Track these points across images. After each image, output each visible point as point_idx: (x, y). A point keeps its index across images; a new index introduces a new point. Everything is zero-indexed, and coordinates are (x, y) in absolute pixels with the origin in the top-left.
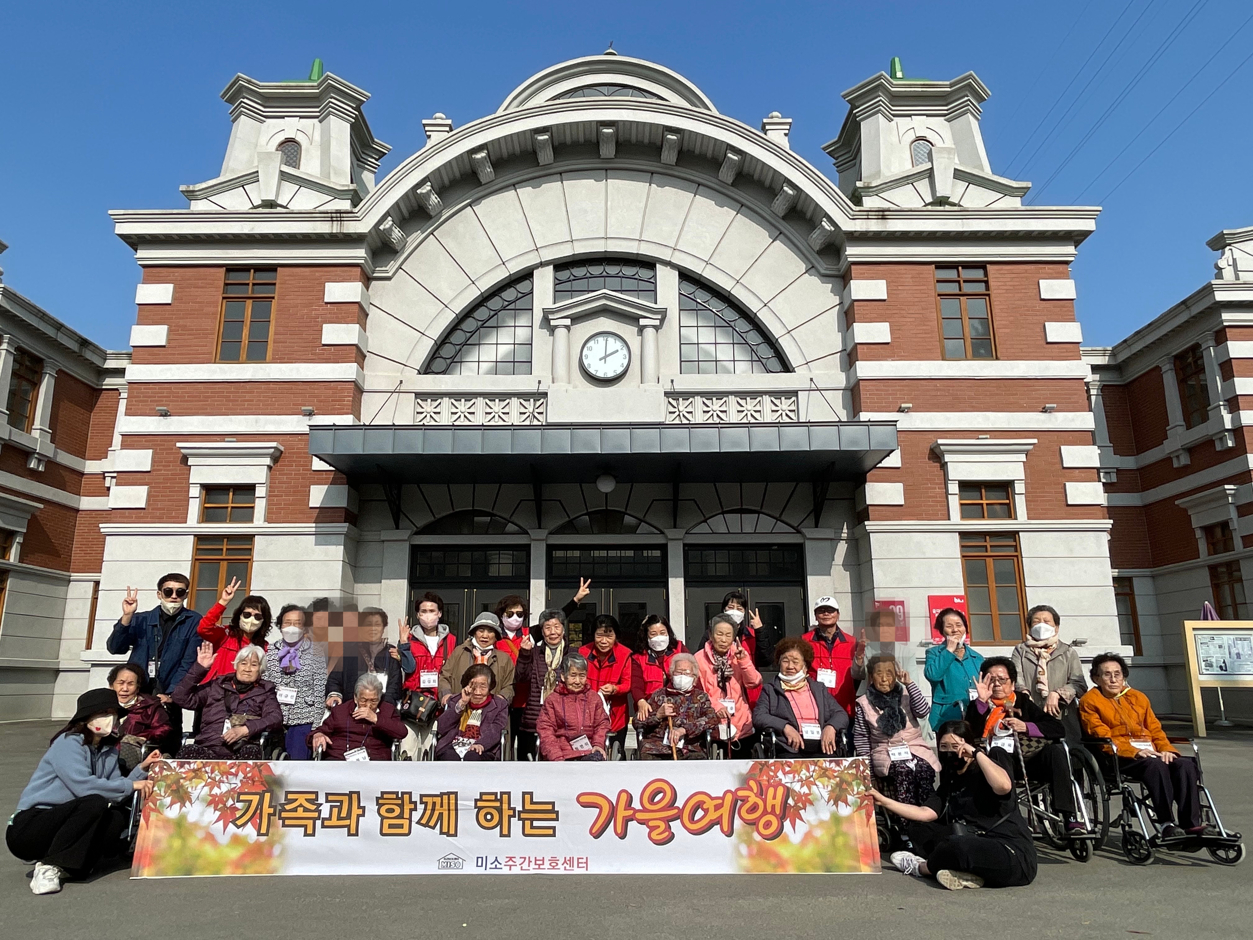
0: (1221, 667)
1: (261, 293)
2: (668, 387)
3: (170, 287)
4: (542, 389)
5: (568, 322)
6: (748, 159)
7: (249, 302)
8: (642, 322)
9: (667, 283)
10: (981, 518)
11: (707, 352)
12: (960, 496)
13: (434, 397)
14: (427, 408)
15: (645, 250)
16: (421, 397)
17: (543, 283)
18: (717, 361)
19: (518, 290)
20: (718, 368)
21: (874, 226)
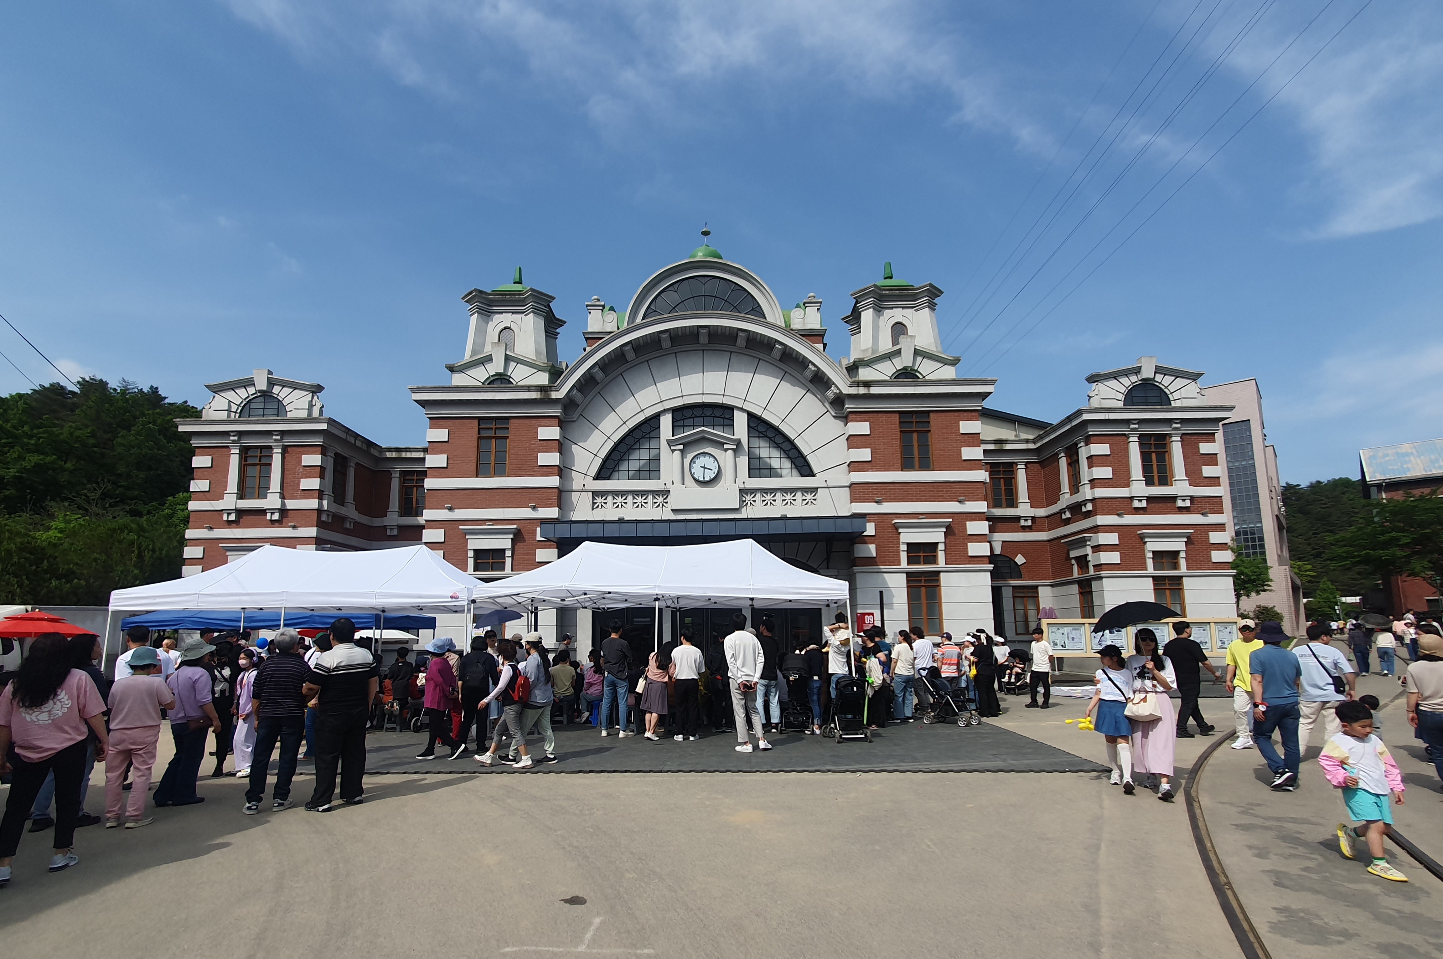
0: (1062, 646)
1: (500, 433)
2: (742, 486)
3: (446, 431)
4: (668, 487)
5: (681, 447)
6: (788, 348)
7: (494, 441)
8: (726, 446)
9: (741, 421)
10: (919, 563)
11: (766, 463)
12: (908, 551)
13: (603, 494)
14: (599, 500)
15: (727, 401)
16: (595, 494)
17: (666, 422)
18: (771, 469)
19: (651, 426)
20: (772, 472)
21: (862, 391)
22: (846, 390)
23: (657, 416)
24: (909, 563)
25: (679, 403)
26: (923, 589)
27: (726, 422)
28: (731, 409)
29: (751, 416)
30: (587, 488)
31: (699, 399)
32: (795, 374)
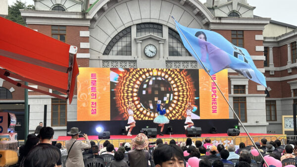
0: (290, 126)
1: (62, 33)
5: (141, 42)
7: (59, 36)
8: (160, 42)
9: (166, 31)
10: (238, 93)
11: (175, 49)
12: (234, 88)
13: (107, 61)
14: (106, 64)
15: (160, 22)
16: (104, 61)
17: (134, 30)
18: (177, 52)
19: (127, 31)
20: (178, 54)
21: (218, 21)
22: (211, 21)
23: (130, 27)
24: (234, 93)
25: (140, 22)
26: (239, 104)
27: (159, 31)
28: (161, 25)
29: (170, 28)
30: (100, 58)
31: (148, 21)
32: (189, 11)
